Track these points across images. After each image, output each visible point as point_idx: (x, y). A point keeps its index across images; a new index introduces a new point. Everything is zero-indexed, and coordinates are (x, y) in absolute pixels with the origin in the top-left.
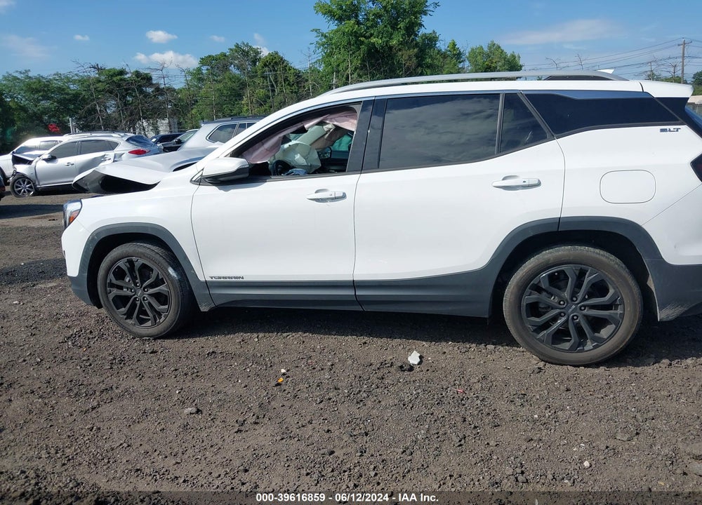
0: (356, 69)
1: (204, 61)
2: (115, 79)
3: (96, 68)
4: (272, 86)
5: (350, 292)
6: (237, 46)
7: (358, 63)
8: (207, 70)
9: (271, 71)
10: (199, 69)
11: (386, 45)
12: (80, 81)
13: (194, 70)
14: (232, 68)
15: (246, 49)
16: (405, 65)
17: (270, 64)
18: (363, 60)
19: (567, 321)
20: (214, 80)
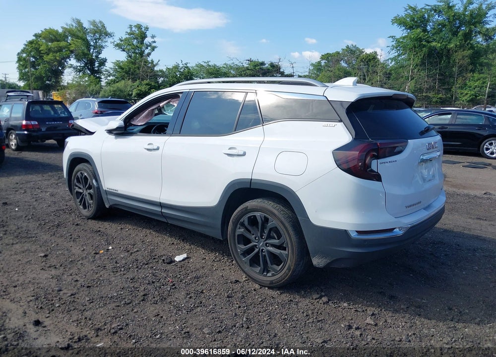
0: (417, 65)
1: (323, 57)
2: (257, 68)
3: (250, 61)
4: (364, 76)
5: (159, 209)
6: (348, 47)
7: (418, 61)
8: (325, 63)
9: (365, 65)
10: (319, 62)
11: (445, 47)
12: (237, 69)
13: (316, 63)
14: (342, 62)
15: (354, 49)
16: (458, 63)
17: (365, 60)
18: (423, 59)
19: (259, 252)
20: (328, 70)
